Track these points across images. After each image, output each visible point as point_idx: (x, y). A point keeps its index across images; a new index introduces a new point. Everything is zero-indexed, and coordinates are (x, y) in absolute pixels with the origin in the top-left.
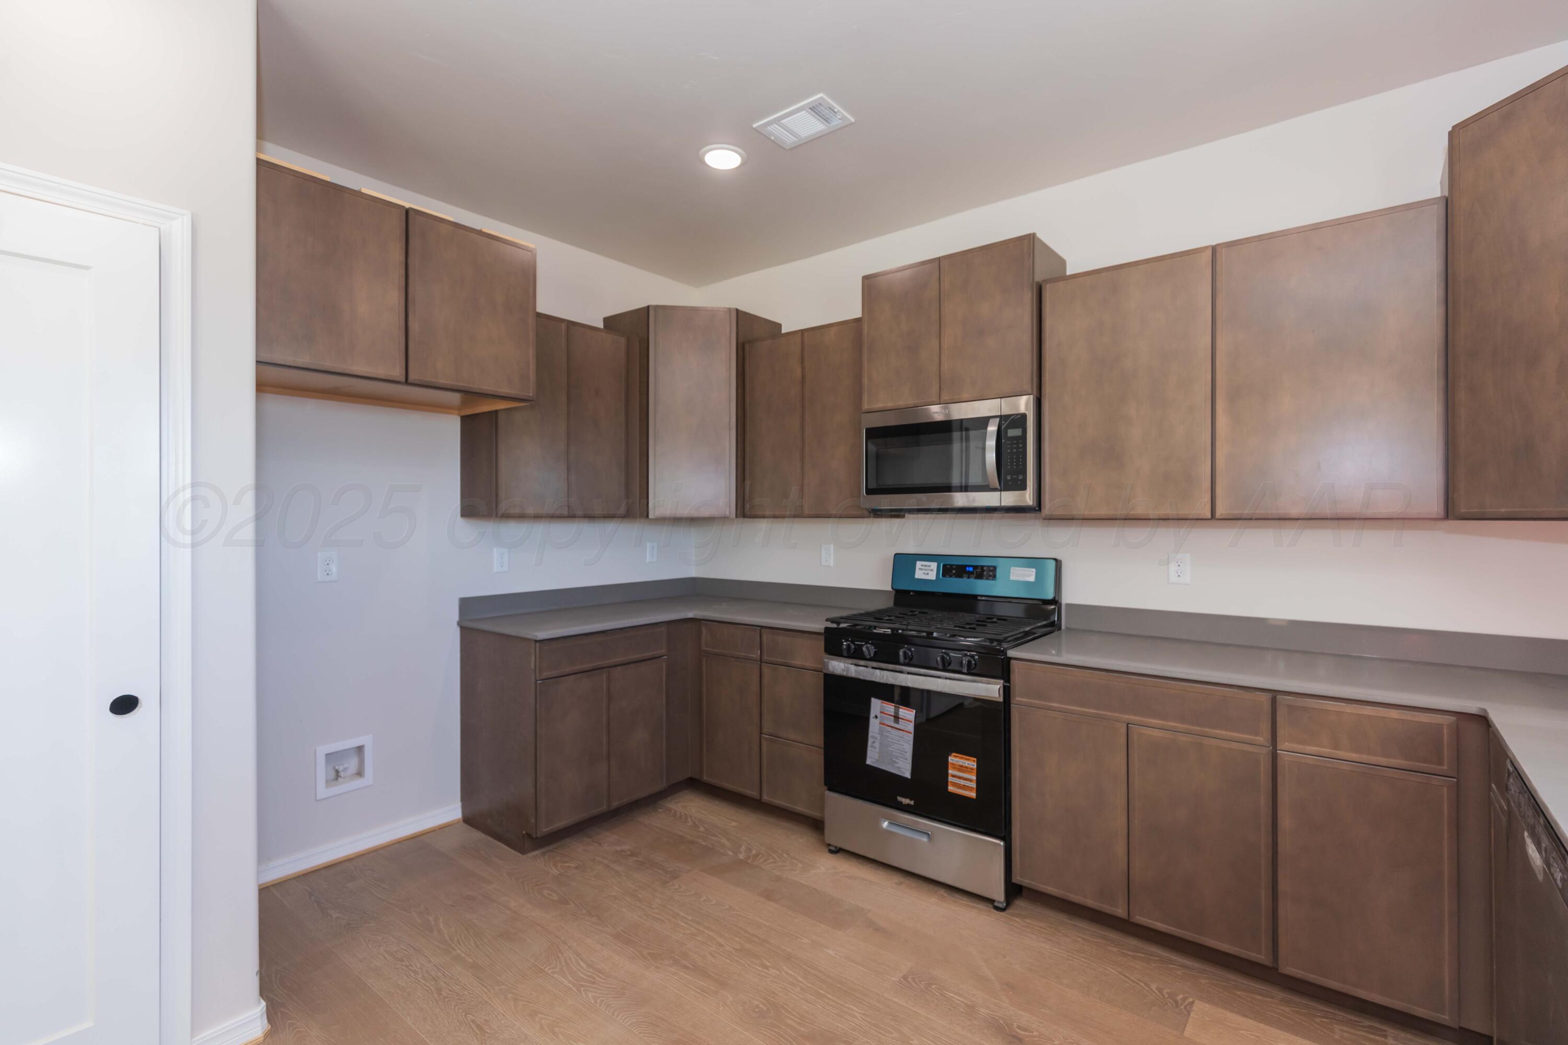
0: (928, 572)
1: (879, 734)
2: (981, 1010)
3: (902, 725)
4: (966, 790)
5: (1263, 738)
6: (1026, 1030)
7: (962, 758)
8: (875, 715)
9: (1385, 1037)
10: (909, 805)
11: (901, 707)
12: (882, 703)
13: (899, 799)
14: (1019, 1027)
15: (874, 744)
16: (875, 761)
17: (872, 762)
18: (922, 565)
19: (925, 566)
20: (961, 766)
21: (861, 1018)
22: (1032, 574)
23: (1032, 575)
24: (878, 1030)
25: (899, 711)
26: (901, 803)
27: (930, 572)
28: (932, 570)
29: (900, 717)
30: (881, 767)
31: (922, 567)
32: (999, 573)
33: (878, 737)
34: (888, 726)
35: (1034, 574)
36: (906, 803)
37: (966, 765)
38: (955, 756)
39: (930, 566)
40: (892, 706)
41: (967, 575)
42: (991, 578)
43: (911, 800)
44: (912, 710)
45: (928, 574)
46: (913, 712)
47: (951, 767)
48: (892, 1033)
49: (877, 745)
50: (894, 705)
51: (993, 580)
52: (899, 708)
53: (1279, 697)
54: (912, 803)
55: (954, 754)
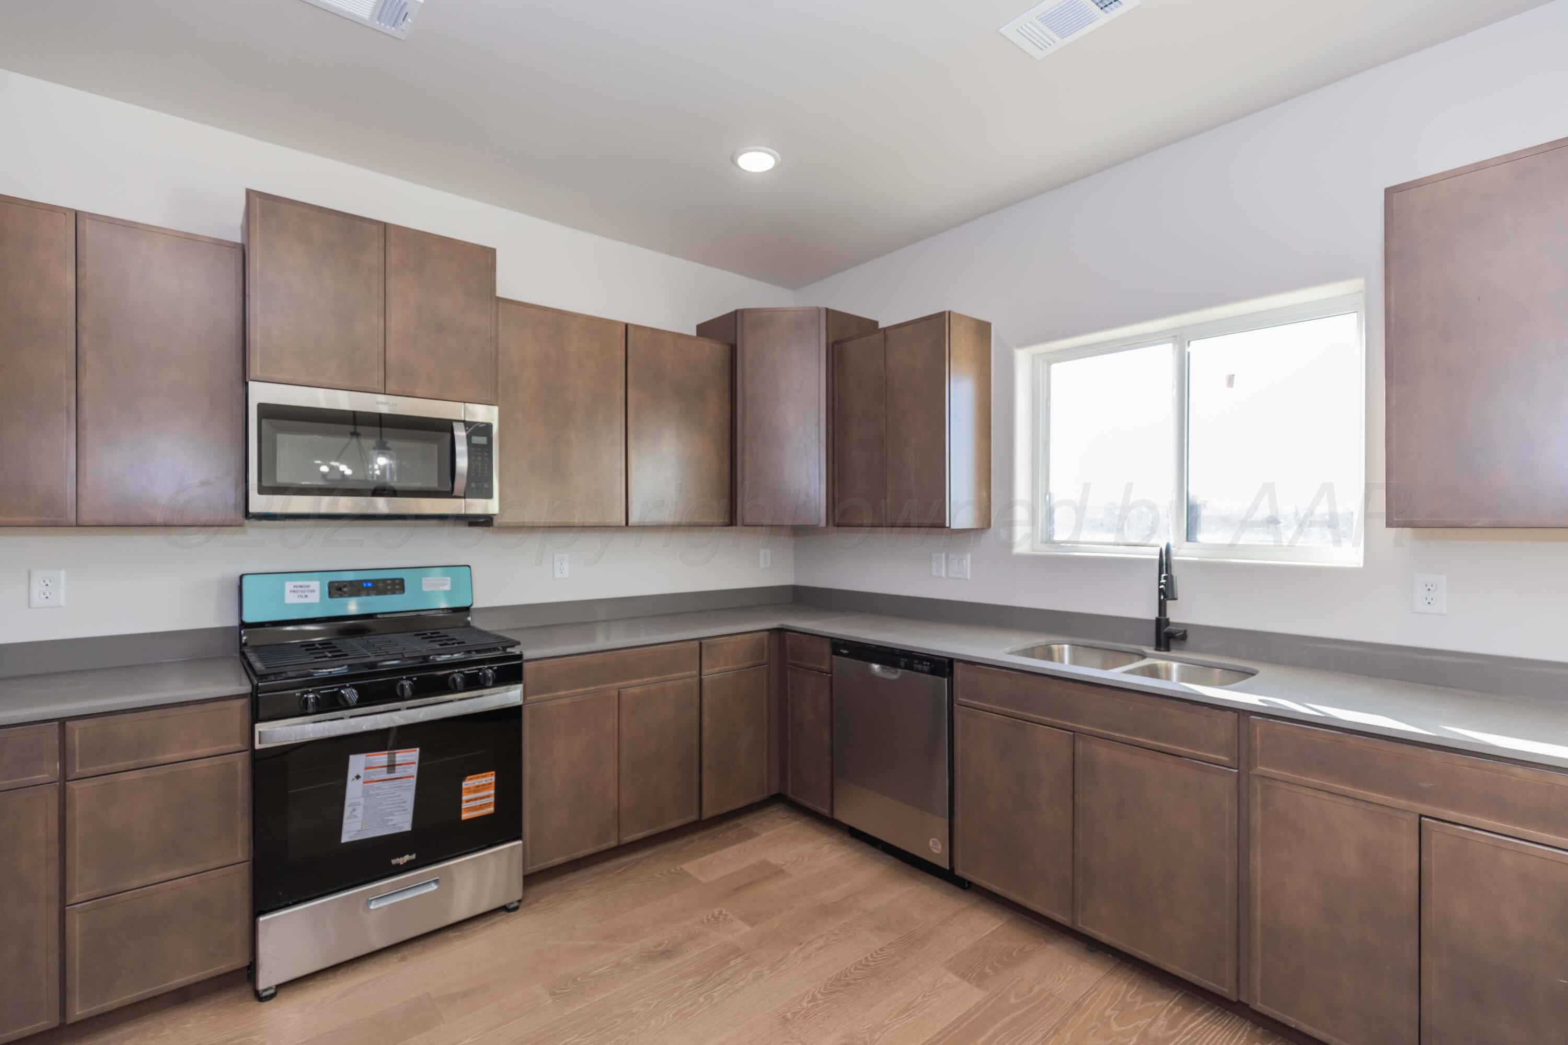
0: (306, 594)
1: (363, 796)
2: (626, 960)
3: (399, 772)
4: (483, 809)
5: (695, 672)
6: (660, 945)
7: (478, 777)
8: (356, 775)
9: (741, 825)
10: (408, 862)
11: (396, 751)
12: (367, 756)
13: (394, 862)
14: (656, 947)
15: (354, 813)
16: (357, 833)
17: (350, 837)
18: (295, 586)
19: (301, 587)
20: (477, 787)
21: (584, 1038)
22: (447, 582)
23: (448, 584)
24: (606, 1030)
25: (395, 757)
26: (398, 865)
27: (309, 594)
28: (313, 591)
29: (397, 763)
30: (366, 837)
31: (295, 589)
32: (407, 585)
33: (361, 800)
34: (377, 781)
35: (449, 583)
36: (405, 861)
37: (484, 782)
38: (470, 779)
39: (309, 586)
40: (385, 754)
41: (365, 592)
42: (398, 592)
43: (411, 854)
44: (414, 749)
45: (306, 596)
46: (416, 751)
47: (466, 792)
48: (616, 1022)
49: (359, 812)
50: (387, 752)
51: (400, 593)
52: (395, 753)
53: (703, 641)
54: (413, 857)
55: (468, 777)
